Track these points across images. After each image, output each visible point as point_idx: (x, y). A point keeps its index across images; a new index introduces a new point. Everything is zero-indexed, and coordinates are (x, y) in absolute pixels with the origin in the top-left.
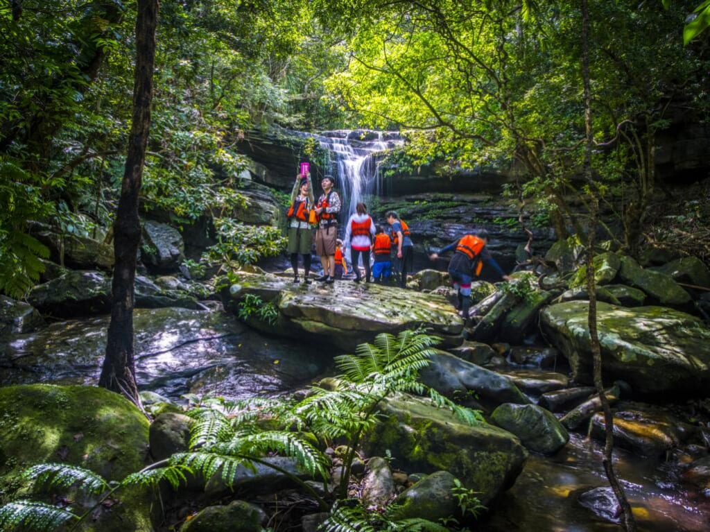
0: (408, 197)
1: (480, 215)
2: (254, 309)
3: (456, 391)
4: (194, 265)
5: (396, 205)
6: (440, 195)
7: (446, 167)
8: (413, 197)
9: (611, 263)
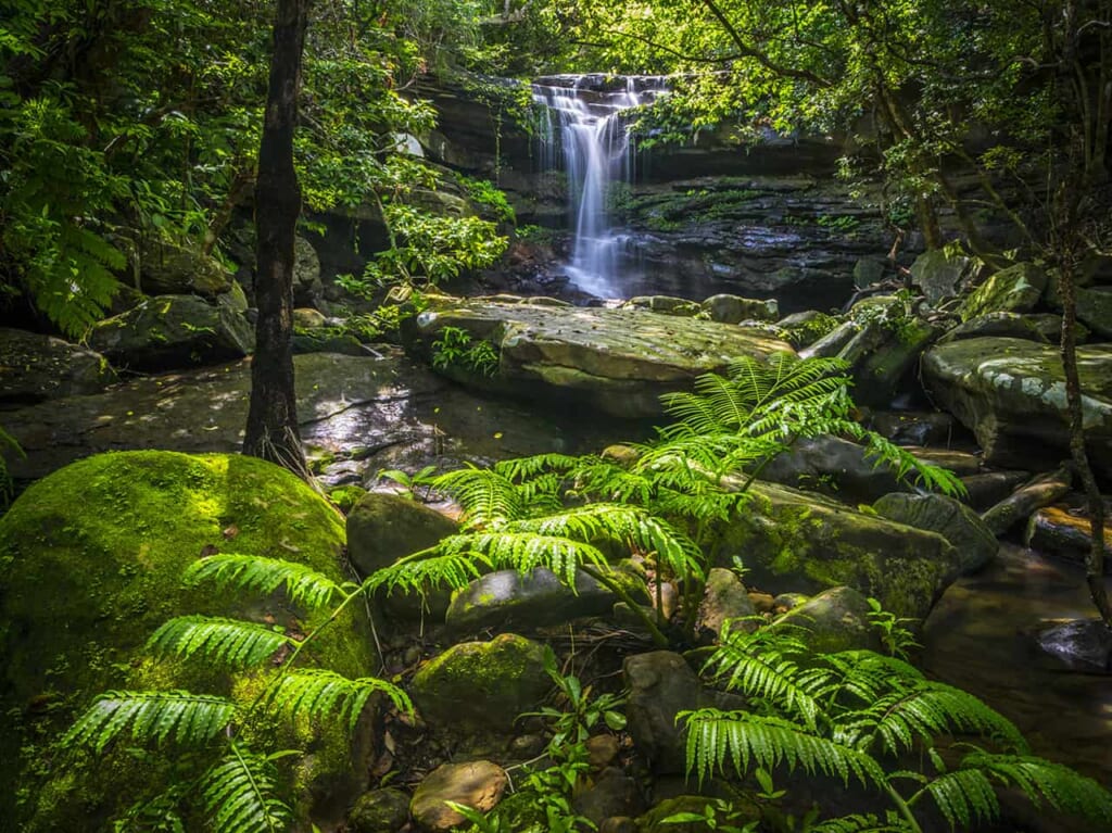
0: (676, 184)
1: (795, 212)
2: (458, 352)
3: (802, 476)
4: (354, 283)
5: (657, 198)
6: (729, 179)
7: (747, 129)
8: (685, 183)
9: (1030, 280)
